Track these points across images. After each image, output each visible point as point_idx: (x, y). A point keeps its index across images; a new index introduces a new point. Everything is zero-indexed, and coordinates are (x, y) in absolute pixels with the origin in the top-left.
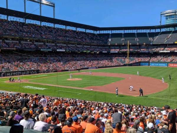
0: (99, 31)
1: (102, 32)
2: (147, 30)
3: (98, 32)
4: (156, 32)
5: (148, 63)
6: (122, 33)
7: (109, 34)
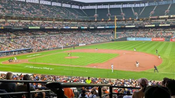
0: (84, 7)
1: (88, 7)
2: (132, 5)
6: (107, 8)
7: (95, 9)
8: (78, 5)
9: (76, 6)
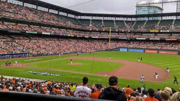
1: (83, 17)
2: (125, 18)
3: (79, 17)
4: (132, 20)
5: (127, 49)
7: (90, 20)
8: (74, 14)
9: (72, 15)
